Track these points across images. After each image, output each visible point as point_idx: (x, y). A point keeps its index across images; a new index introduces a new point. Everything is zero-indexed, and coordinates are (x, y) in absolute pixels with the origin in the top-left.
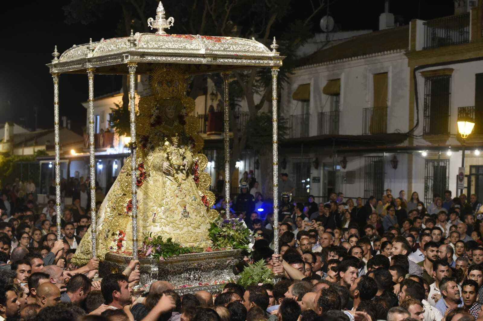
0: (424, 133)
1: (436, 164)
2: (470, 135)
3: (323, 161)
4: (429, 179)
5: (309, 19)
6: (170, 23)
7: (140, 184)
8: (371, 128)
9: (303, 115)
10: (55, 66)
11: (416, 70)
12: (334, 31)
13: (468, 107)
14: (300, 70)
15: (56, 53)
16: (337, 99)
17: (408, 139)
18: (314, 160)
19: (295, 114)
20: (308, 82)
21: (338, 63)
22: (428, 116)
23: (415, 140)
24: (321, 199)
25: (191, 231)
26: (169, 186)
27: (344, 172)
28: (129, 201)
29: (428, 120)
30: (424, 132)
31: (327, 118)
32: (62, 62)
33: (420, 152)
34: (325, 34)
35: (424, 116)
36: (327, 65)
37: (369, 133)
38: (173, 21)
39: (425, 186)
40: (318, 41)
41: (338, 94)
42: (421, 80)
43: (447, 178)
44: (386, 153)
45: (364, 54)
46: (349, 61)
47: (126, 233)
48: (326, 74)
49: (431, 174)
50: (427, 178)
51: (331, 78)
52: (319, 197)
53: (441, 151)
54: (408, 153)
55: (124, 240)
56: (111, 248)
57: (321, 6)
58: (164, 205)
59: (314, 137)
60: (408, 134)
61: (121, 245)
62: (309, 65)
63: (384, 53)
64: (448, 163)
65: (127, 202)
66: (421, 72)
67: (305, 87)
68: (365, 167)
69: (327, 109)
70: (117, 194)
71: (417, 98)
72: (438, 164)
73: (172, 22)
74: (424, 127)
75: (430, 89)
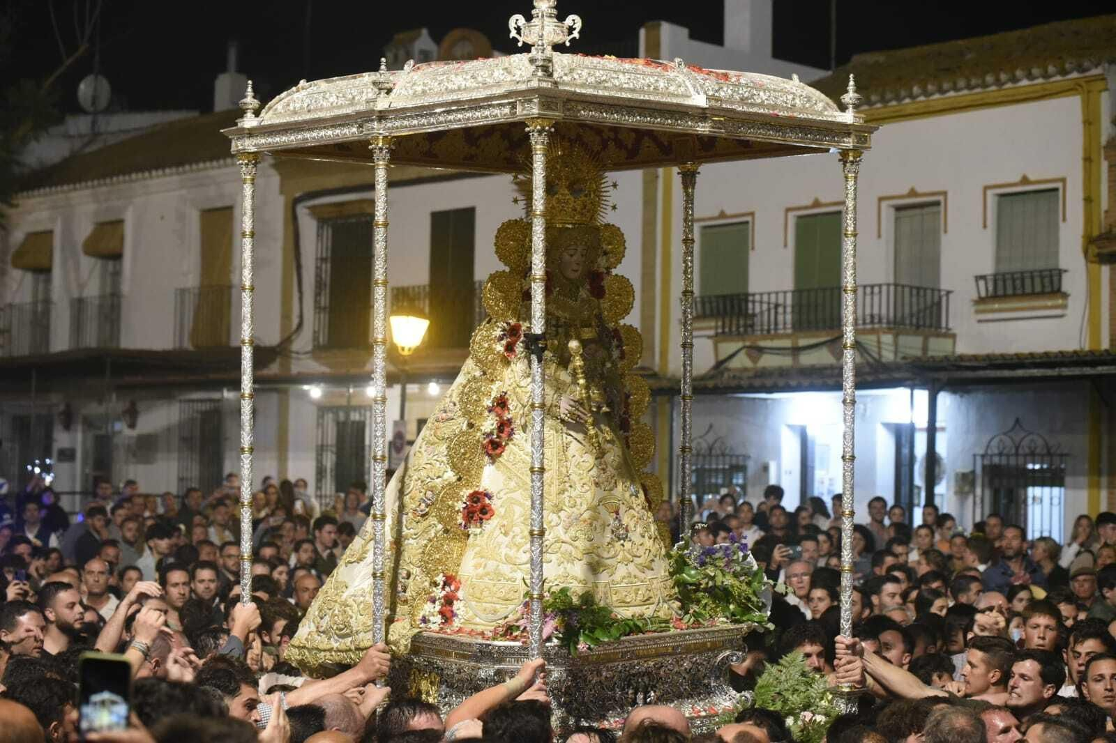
0: (314, 346)
1: (342, 416)
2: (417, 349)
3: (84, 411)
4: (327, 450)
5: (52, 79)
6: (571, 30)
7: (498, 451)
8: (194, 333)
9: (35, 303)
10: (251, 133)
11: (297, 201)
12: (109, 110)
13: (414, 288)
14: (28, 197)
15: (250, 100)
16: (115, 267)
17: (278, 360)
18: (62, 408)
19: (17, 301)
20: (48, 227)
21: (119, 183)
22: (325, 308)
23: (293, 361)
24: (78, 498)
25: (635, 577)
26: (574, 456)
27: (130, 438)
28: (468, 494)
29: (324, 317)
30: (316, 343)
31: (92, 312)
32: (266, 123)
33: (306, 387)
34: (89, 118)
35: (316, 308)
36: (93, 187)
37: (188, 345)
38: (578, 25)
39: (317, 467)
40: (72, 131)
41: (117, 256)
42: (308, 226)
43: (367, 448)
44: (228, 390)
45: (180, 163)
46: (145, 179)
47: (462, 580)
48: (91, 207)
49: (331, 438)
50: (321, 449)
51: (103, 219)
52: (73, 493)
53: (355, 387)
54: (276, 390)
55: (458, 599)
56: (425, 620)
57: (82, 49)
58: (564, 508)
59: (62, 353)
60: (278, 349)
61: (452, 611)
62: (51, 186)
63: (225, 162)
64: (368, 414)
65: (464, 500)
66: (309, 208)
67: (42, 239)
68: (181, 425)
69: (93, 290)
70: (428, 477)
71: (299, 267)
72: (347, 416)
73: (575, 29)
74: (315, 332)
75: (330, 244)
